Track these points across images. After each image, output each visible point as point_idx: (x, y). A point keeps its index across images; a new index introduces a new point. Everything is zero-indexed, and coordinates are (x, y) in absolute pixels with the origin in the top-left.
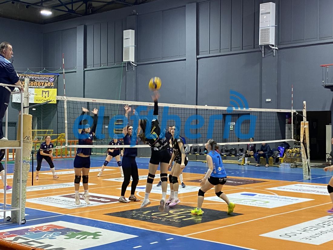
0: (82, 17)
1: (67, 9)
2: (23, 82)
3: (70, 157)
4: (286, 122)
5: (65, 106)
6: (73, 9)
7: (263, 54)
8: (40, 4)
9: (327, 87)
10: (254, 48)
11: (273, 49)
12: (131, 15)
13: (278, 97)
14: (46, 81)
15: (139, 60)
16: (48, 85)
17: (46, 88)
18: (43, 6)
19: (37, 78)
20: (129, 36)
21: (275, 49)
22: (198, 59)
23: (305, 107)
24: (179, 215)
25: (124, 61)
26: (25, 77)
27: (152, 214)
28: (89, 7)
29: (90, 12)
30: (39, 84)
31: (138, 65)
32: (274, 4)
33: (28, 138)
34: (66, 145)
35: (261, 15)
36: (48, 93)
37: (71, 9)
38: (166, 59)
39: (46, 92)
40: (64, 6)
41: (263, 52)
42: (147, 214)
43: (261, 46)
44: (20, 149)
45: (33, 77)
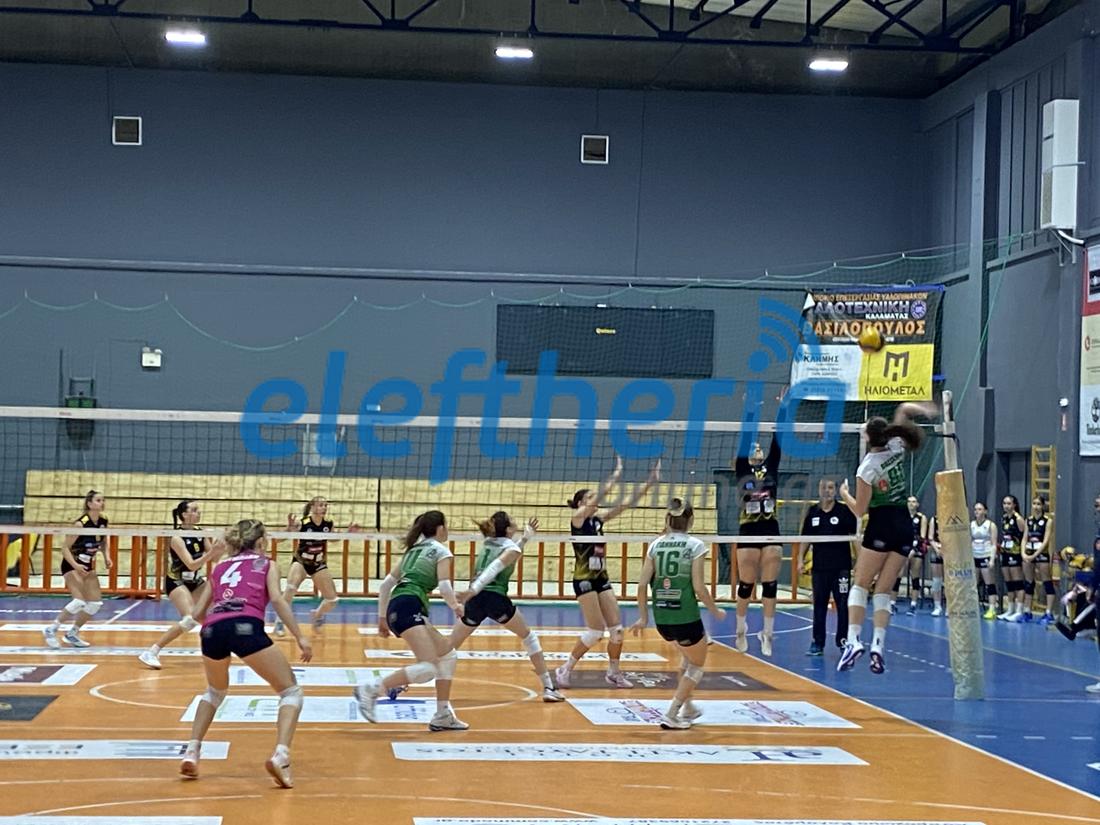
14: (902, 316)
16: (907, 330)
17: (901, 341)
19: (872, 307)
20: (1053, 127)
29: (1023, 31)
31: (1086, 241)
39: (897, 357)
45: (861, 303)
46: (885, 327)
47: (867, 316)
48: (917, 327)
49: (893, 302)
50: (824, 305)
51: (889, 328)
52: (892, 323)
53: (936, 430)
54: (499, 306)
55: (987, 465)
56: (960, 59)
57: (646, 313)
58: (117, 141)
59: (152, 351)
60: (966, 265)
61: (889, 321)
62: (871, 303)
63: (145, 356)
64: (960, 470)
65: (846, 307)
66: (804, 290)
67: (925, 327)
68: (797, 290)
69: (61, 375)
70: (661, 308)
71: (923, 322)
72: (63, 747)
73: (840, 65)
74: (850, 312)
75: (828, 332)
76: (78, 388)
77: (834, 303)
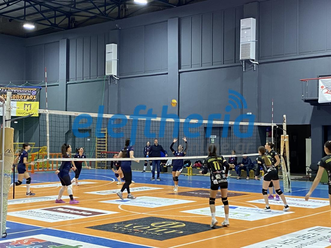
0: (65, 31)
1: (50, 23)
2: (5, 95)
3: (52, 170)
4: (267, 136)
5: (48, 120)
6: (56, 23)
7: (244, 69)
8: (23, 18)
9: (306, 101)
10: (235, 62)
11: (254, 63)
12: (113, 30)
13: (259, 110)
14: (29, 94)
15: (121, 74)
16: (30, 98)
17: (28, 101)
18: (26, 20)
19: (19, 91)
20: (112, 50)
21: (256, 64)
22: (179, 73)
23: (285, 121)
24: (161, 228)
25: (106, 74)
26: (7, 90)
27: (134, 227)
28: (71, 21)
29: (73, 26)
30: (21, 97)
31: (120, 79)
32: (255, 19)
33: (9, 151)
34: (48, 158)
35: (242, 30)
36: (30, 106)
37: (54, 23)
38: (149, 73)
39: (28, 105)
40: (47, 20)
41: (244, 67)
42: (129, 227)
43: (242, 60)
44: (2, 163)
45: (16, 90)
46: (23, 97)
47: (18, 94)
48: (33, 98)
49: (26, 90)
55: (68, 133)
61: (25, 95)
71: (35, 96)
73: (32, 27)
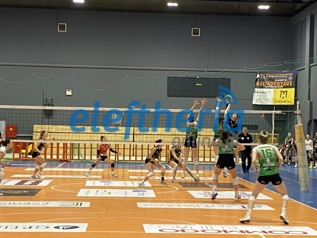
14: (285, 80)
30: (278, 84)
36: (286, 94)
39: (284, 92)
45: (273, 76)
46: (280, 83)
47: (275, 80)
48: (290, 83)
49: (283, 76)
50: (263, 77)
51: (282, 83)
52: (282, 82)
53: (295, 113)
54: (168, 77)
55: (310, 123)
56: (302, 5)
57: (210, 79)
58: (59, 30)
59: (69, 91)
60: (304, 65)
61: (282, 81)
62: (276, 76)
63: (67, 92)
64: (302, 125)
65: (269, 77)
66: (256, 73)
67: (292, 83)
68: (255, 73)
69: (43, 97)
70: (215, 78)
71: (292, 82)
72: (43, 203)
73: (267, 7)
74: (270, 79)
75: (264, 85)
76: (48, 101)
77: (265, 76)
